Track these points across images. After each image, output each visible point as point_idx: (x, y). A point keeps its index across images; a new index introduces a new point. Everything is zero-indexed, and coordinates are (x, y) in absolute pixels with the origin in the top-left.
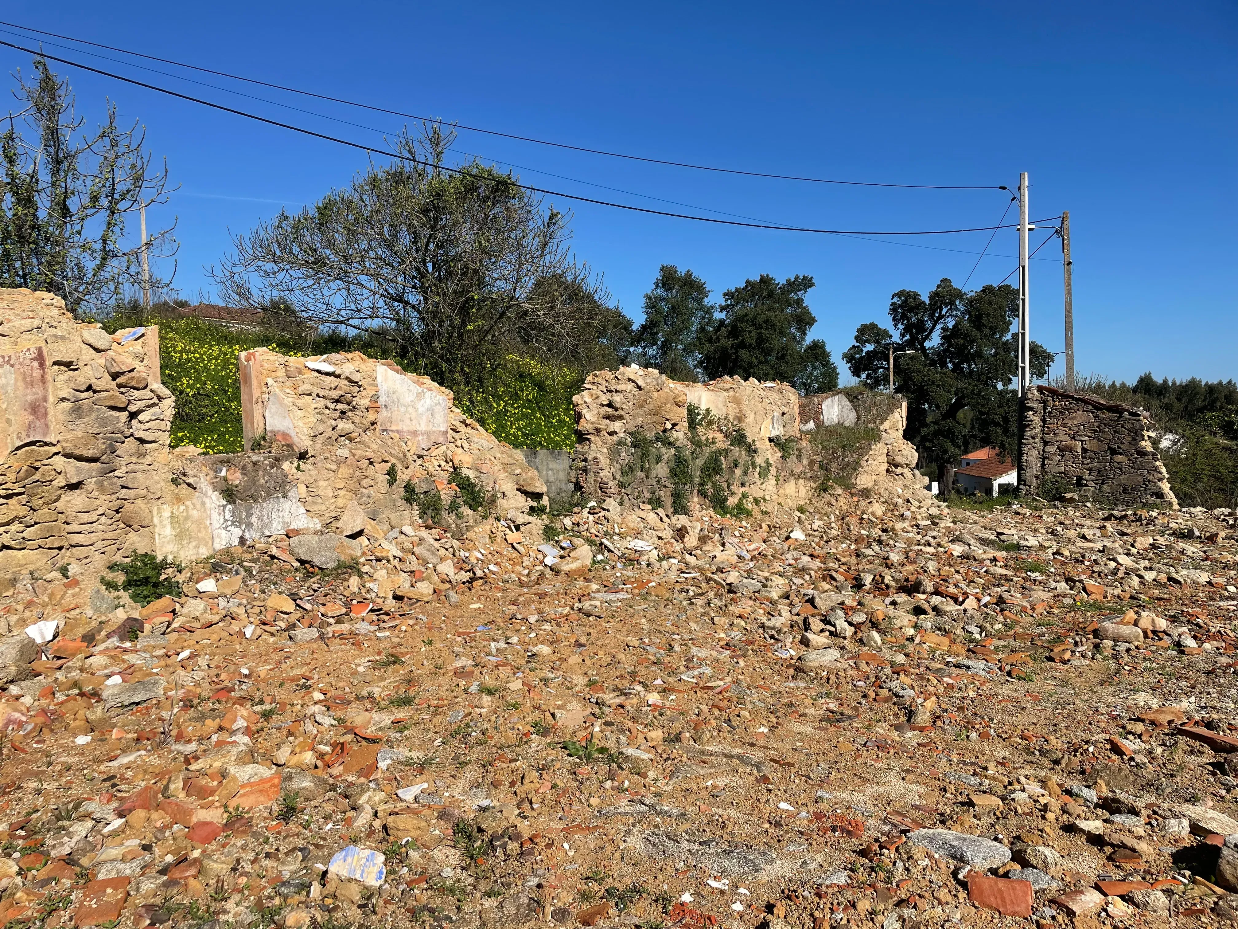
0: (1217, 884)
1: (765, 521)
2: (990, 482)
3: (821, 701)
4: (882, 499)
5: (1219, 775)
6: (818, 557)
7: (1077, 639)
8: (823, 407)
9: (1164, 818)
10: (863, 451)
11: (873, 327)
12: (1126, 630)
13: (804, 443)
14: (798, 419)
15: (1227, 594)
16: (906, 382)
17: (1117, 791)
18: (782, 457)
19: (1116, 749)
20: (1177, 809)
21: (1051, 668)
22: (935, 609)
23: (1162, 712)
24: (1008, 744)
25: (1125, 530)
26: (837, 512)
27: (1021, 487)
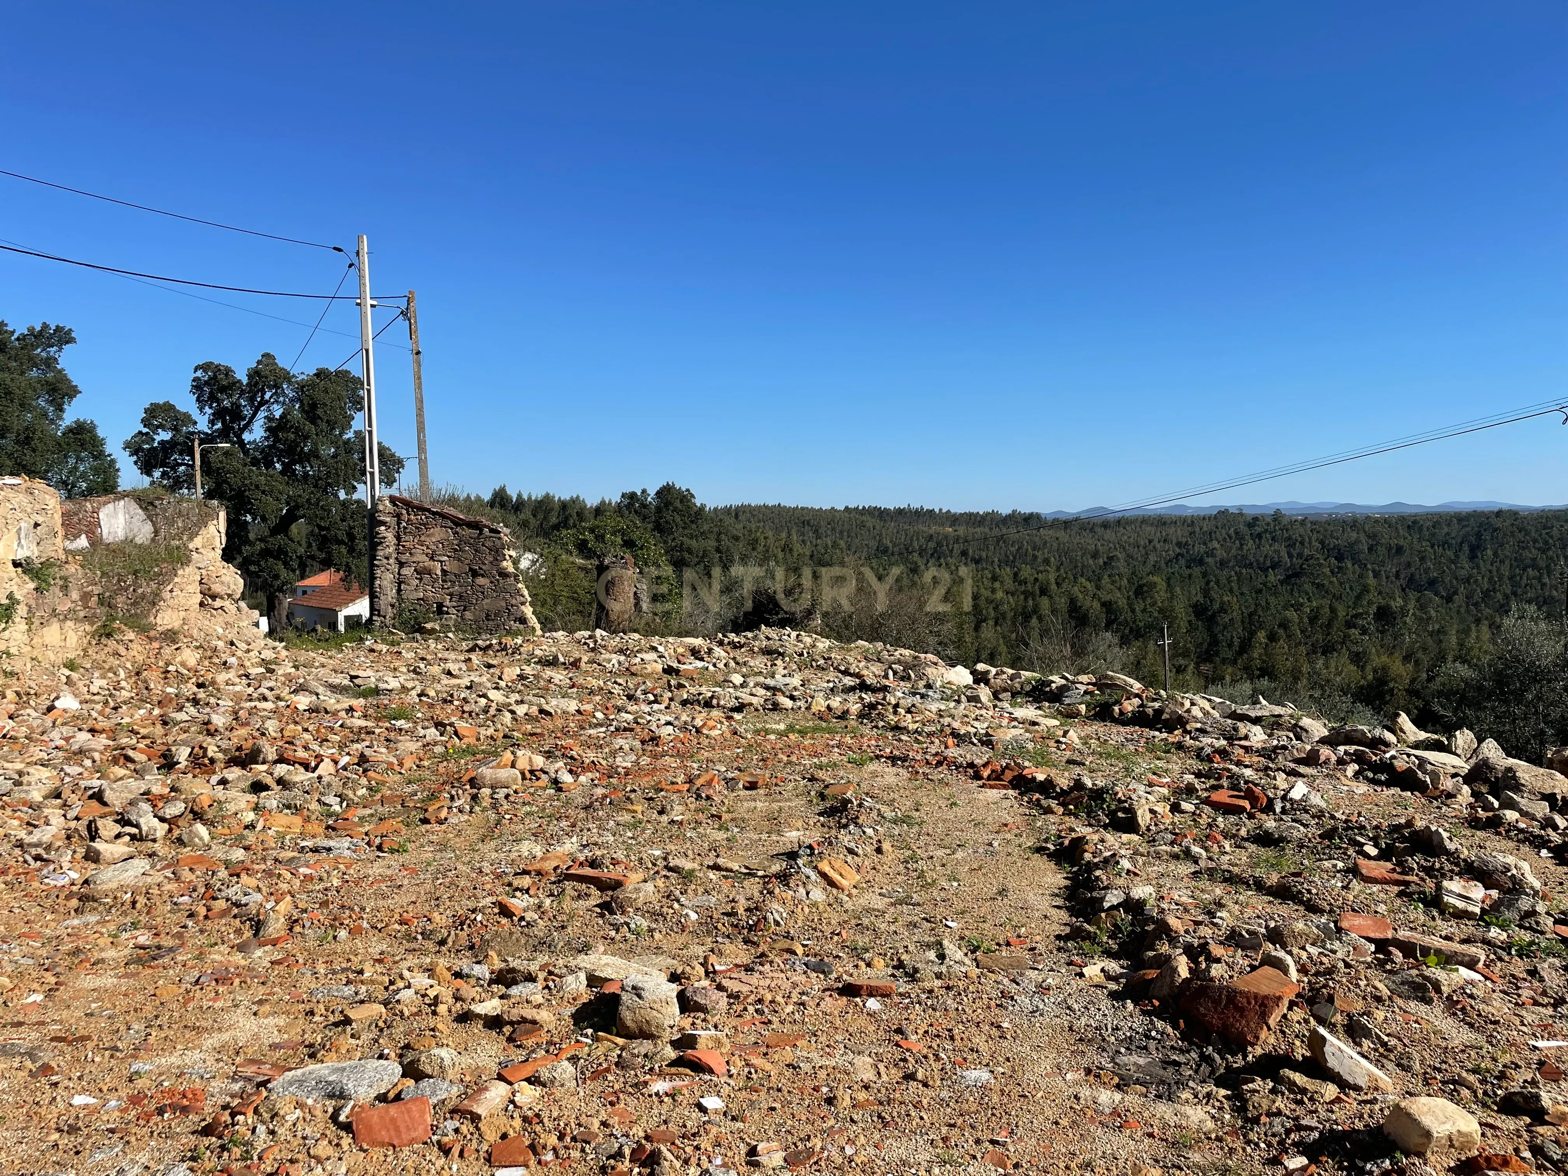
0: (618, 1035)
1: (9, 687)
2: (335, 613)
3: (125, 935)
4: (195, 643)
5: (608, 916)
6: (103, 731)
7: (454, 792)
8: (101, 516)
9: (560, 977)
10: (164, 579)
11: (168, 408)
12: (504, 774)
13: (72, 568)
14: (61, 533)
15: (595, 721)
16: (218, 484)
17: (510, 959)
18: (36, 589)
19: (505, 911)
20: (573, 963)
21: (427, 831)
22: (280, 781)
23: (548, 859)
24: (384, 935)
25: (491, 662)
26: (129, 665)
27: (375, 618)
